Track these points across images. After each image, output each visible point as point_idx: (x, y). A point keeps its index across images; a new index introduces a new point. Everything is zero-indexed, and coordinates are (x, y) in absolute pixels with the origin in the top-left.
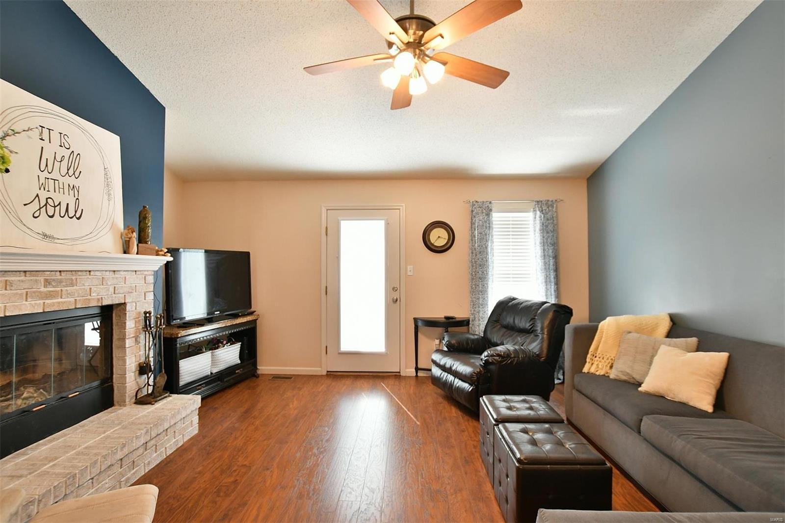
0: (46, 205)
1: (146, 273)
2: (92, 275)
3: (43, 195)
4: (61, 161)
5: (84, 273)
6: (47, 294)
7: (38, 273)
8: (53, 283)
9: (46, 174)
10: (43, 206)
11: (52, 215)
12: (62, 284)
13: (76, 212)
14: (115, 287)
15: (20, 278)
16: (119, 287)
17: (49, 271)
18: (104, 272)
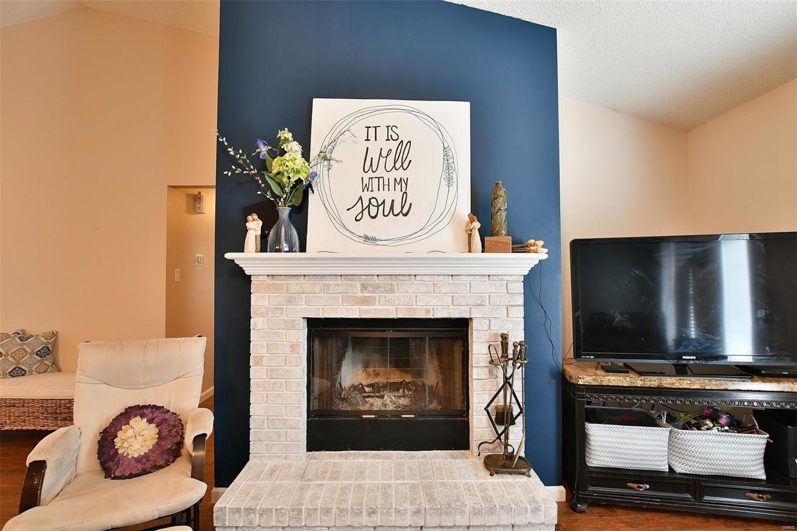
0: (369, 206)
1: (508, 278)
2: (418, 280)
3: (366, 196)
4: (388, 155)
5: (407, 278)
6: (362, 300)
7: (353, 277)
8: (369, 288)
9: (370, 174)
10: (366, 208)
11: (374, 215)
12: (379, 290)
13: (402, 208)
14: (453, 296)
15: (335, 282)
16: (460, 296)
17: (365, 275)
18: (436, 277)
